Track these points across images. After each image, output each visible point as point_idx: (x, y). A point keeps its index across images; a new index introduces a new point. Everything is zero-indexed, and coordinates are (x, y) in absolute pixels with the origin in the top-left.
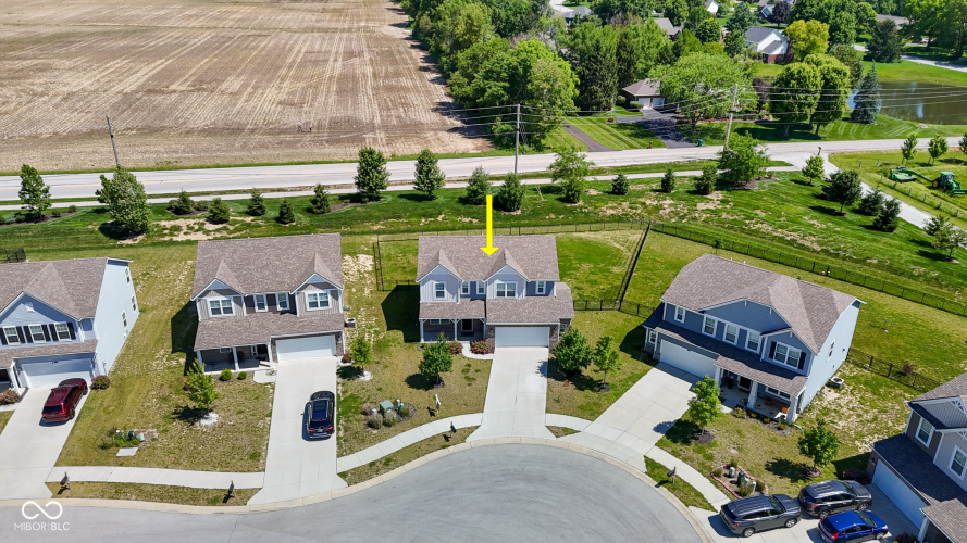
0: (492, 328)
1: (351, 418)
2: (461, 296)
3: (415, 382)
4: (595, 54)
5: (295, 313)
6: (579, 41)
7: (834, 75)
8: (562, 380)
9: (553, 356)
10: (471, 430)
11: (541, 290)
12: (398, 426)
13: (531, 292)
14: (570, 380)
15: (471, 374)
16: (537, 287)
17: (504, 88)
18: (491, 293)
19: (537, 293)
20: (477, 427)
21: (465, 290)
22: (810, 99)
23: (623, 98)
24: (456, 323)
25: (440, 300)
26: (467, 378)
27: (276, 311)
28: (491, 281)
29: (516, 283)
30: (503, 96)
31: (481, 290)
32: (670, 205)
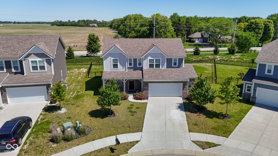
0: (147, 84)
1: (39, 136)
2: (129, 68)
3: (94, 114)
4: (179, 22)
5: (23, 74)
6: (173, 18)
7: (268, 23)
8: (196, 113)
9: (185, 101)
10: (133, 144)
11: (175, 64)
12: (75, 141)
13: (169, 66)
14: (200, 113)
15: (133, 110)
16: (173, 62)
17: (147, 29)
18: (146, 65)
19: (173, 66)
20: (137, 142)
21: (130, 64)
22: (260, 31)
23: (188, 39)
24: (124, 82)
25: (115, 70)
26: (130, 111)
27: (11, 73)
28: (146, 57)
29: (161, 59)
30: (147, 31)
31: (140, 64)
32: (219, 58)
